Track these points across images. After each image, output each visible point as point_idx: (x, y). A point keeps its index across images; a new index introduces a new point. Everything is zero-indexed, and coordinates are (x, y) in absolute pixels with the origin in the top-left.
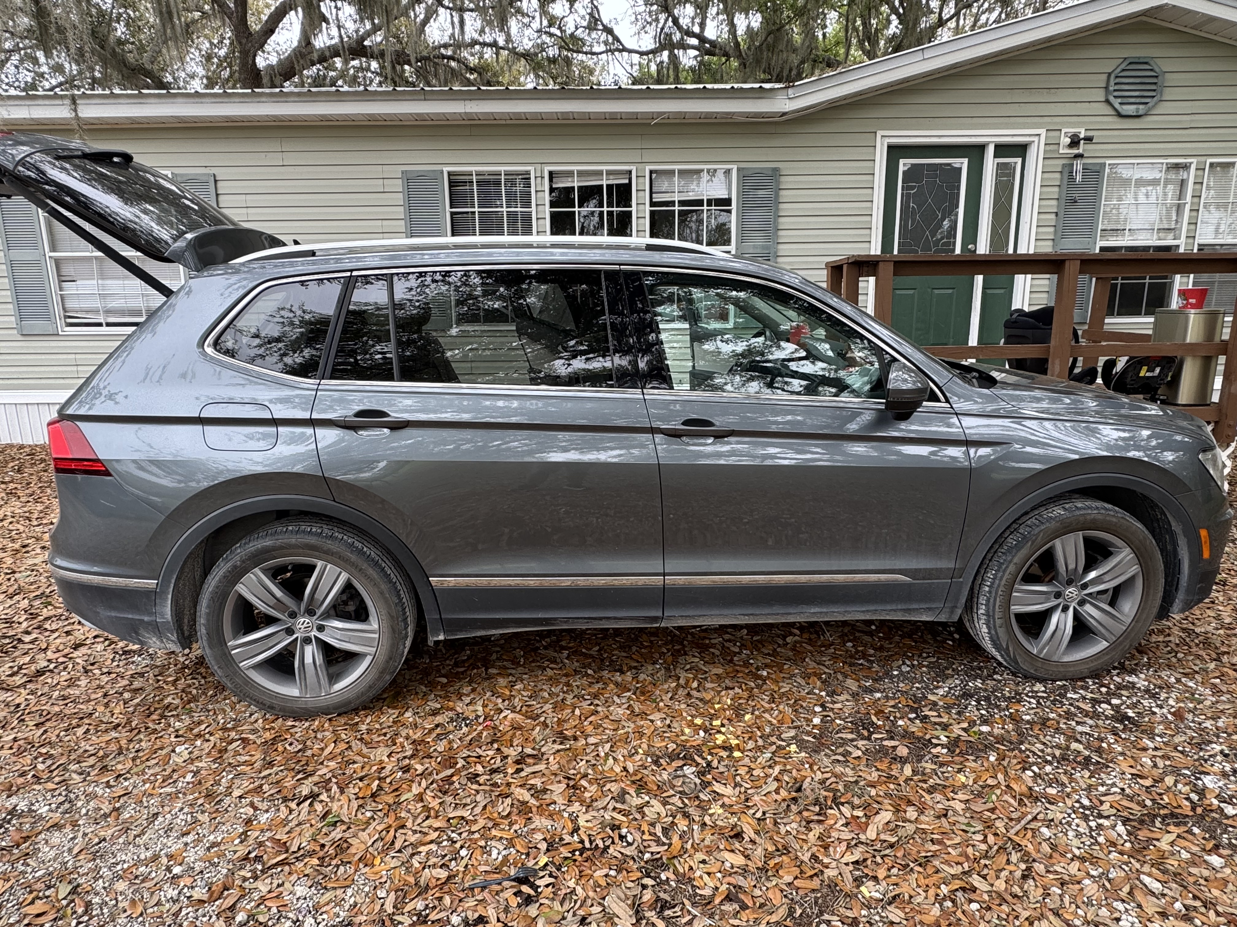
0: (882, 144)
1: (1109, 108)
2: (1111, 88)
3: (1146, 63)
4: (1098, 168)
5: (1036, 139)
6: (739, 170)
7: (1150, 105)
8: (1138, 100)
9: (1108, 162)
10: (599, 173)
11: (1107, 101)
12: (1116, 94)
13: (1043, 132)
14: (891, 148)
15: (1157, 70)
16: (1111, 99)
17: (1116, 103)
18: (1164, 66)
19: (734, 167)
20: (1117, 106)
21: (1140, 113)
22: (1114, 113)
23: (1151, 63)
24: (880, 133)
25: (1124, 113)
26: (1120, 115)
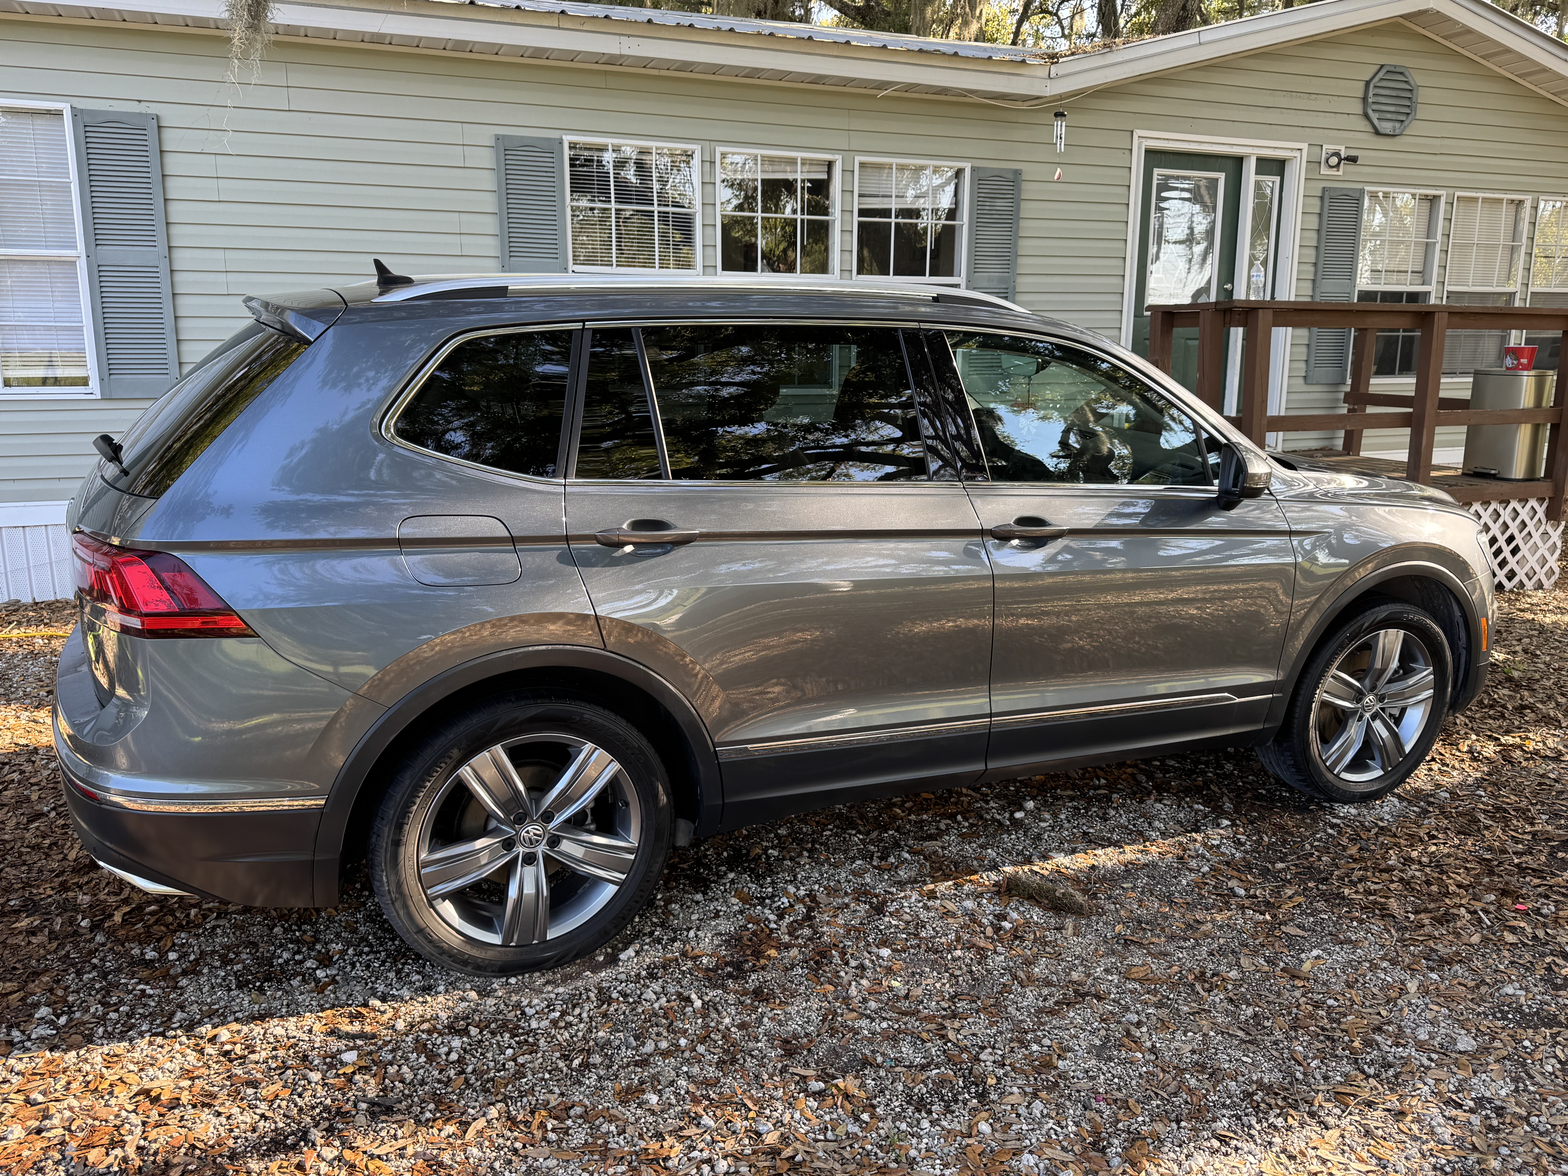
0: (1139, 148)
1: (1367, 123)
2: (1370, 100)
3: (1401, 73)
4: (1357, 195)
5: (1297, 154)
6: (973, 169)
7: (1406, 123)
8: (1394, 117)
9: (1367, 188)
10: (792, 162)
11: (1366, 116)
12: (1375, 107)
13: (1304, 146)
14: (1149, 152)
15: (1412, 82)
16: (1370, 112)
17: (1374, 116)
18: (1417, 79)
19: (967, 166)
20: (1376, 122)
21: (1397, 132)
22: (1370, 129)
23: (1407, 73)
24: (1137, 133)
25: (1382, 131)
26: (1377, 133)
